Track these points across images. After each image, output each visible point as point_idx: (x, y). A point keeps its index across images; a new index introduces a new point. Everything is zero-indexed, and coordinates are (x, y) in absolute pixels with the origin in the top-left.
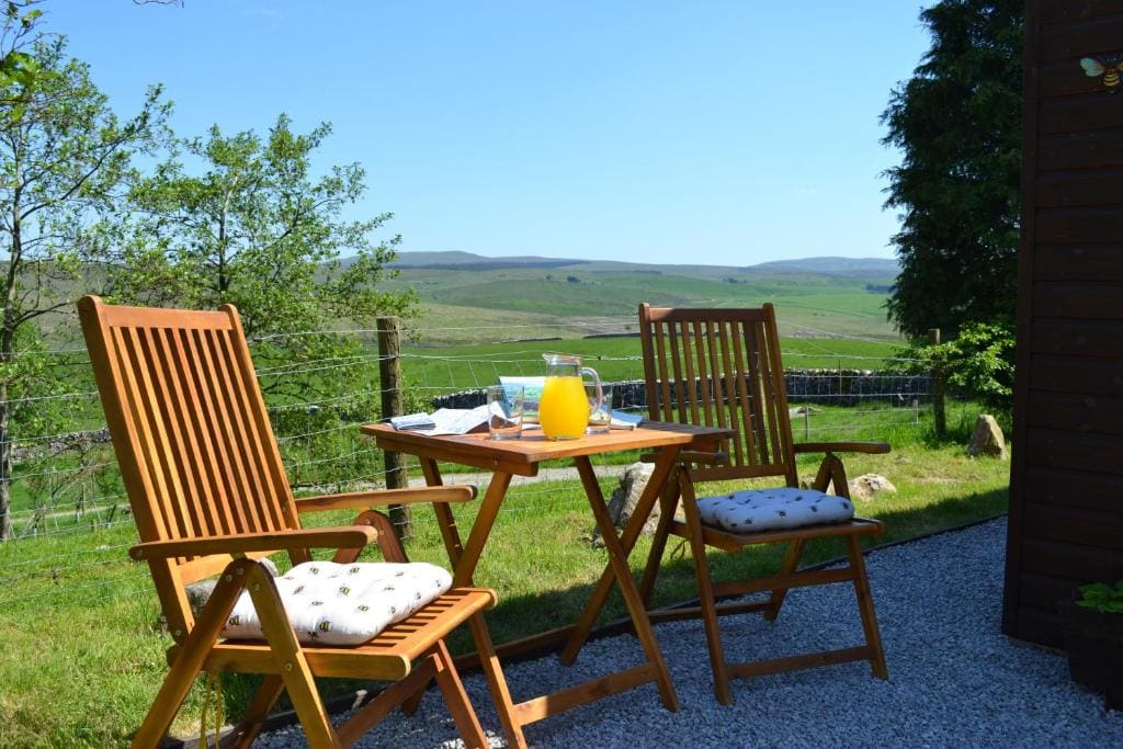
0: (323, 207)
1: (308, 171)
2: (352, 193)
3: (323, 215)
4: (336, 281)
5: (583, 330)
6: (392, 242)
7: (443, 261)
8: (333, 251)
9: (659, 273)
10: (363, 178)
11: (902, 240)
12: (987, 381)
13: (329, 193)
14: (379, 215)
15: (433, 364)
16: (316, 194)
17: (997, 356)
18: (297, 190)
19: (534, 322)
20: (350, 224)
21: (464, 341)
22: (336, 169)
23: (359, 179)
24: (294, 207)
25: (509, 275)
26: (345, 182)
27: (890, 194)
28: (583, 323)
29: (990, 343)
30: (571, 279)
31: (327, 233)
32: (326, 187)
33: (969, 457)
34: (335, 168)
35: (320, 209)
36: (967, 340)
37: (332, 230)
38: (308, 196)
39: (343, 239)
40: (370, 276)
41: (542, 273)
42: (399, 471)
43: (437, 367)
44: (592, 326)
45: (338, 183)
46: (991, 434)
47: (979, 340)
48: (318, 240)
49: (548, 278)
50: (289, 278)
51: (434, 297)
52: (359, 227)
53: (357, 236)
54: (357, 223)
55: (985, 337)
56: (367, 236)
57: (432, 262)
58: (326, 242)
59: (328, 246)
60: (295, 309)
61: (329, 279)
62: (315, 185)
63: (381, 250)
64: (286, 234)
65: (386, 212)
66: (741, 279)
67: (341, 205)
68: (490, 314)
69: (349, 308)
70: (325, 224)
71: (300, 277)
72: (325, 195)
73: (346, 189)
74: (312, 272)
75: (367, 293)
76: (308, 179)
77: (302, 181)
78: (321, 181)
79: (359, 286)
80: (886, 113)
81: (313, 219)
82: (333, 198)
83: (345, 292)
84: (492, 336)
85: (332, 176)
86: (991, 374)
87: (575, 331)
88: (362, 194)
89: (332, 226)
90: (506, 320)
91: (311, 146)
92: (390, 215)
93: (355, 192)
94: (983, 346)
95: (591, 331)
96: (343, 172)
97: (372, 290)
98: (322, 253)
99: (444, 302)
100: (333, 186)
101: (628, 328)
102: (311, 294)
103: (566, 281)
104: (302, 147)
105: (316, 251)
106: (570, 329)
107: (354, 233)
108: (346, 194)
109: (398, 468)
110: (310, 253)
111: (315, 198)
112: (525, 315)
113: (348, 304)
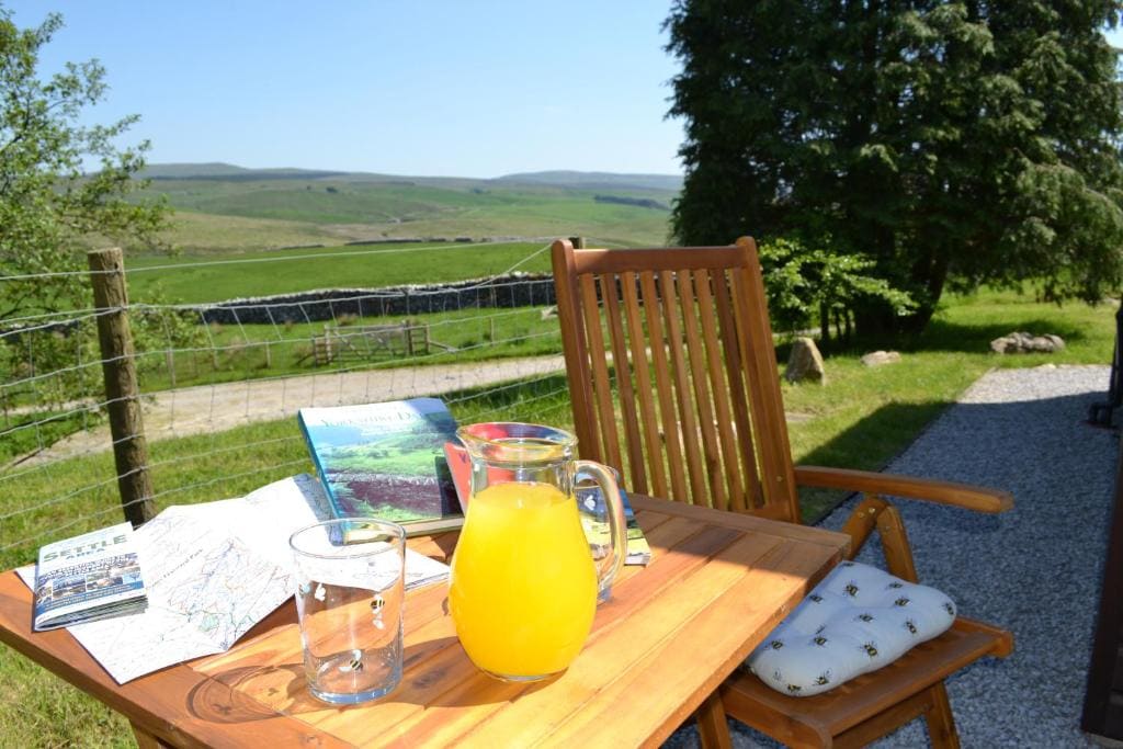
0: (59, 109)
1: (36, 68)
2: (92, 94)
3: (58, 118)
4: (78, 193)
5: (343, 238)
6: (140, 148)
7: (204, 173)
8: (74, 159)
9: (413, 184)
10: (103, 77)
11: (687, 152)
12: (788, 298)
13: (64, 93)
14: (124, 117)
15: (199, 272)
16: (48, 93)
17: (798, 272)
18: (25, 89)
19: (296, 230)
20: (90, 128)
21: (229, 249)
22: (71, 66)
23: (97, 78)
24: (24, 109)
25: (271, 186)
26: (83, 81)
27: (672, 104)
28: (342, 230)
29: (788, 259)
30: (331, 190)
31: (66, 137)
32: (59, 86)
33: (791, 384)
34: (69, 65)
35: (54, 113)
36: (767, 256)
37: (71, 135)
38: (39, 98)
39: (85, 144)
40: (116, 187)
41: (303, 184)
42: (138, 474)
43: (204, 275)
44: (351, 234)
45: (73, 82)
46: (813, 359)
47: (779, 257)
48: (54, 148)
49: (309, 188)
50: (20, 190)
51: (198, 207)
52: (102, 133)
53: (101, 141)
54: (99, 128)
55: (783, 253)
56: (111, 140)
57: (194, 173)
58: (65, 149)
59: (67, 153)
60: (29, 225)
61: (69, 190)
62: (45, 83)
63: (129, 157)
64: (15, 140)
65: (131, 114)
66: (485, 190)
67: (78, 107)
68: (253, 223)
69: (95, 223)
70: (62, 129)
71: (34, 189)
72: (60, 95)
73: (84, 88)
74: (50, 183)
75: (115, 205)
76: (37, 78)
77: (30, 79)
78: (53, 80)
79: (103, 198)
80: (668, 21)
81: (46, 123)
82: (70, 99)
83: (90, 204)
84: (256, 244)
85: (66, 73)
86: (791, 291)
87: (335, 238)
88: (103, 95)
89: (69, 130)
90: (269, 229)
91: (42, 40)
92: (136, 118)
93: (95, 92)
94: (781, 263)
95: (352, 239)
96: (79, 69)
97: (120, 201)
98: (60, 161)
99: (207, 212)
100: (69, 85)
101: (385, 235)
102: (48, 208)
103: (325, 191)
104: (31, 42)
105: (55, 159)
106: (329, 235)
107: (98, 138)
108: (85, 94)
109: (137, 470)
110: (47, 161)
111: (47, 98)
112: (287, 224)
113: (93, 219)
